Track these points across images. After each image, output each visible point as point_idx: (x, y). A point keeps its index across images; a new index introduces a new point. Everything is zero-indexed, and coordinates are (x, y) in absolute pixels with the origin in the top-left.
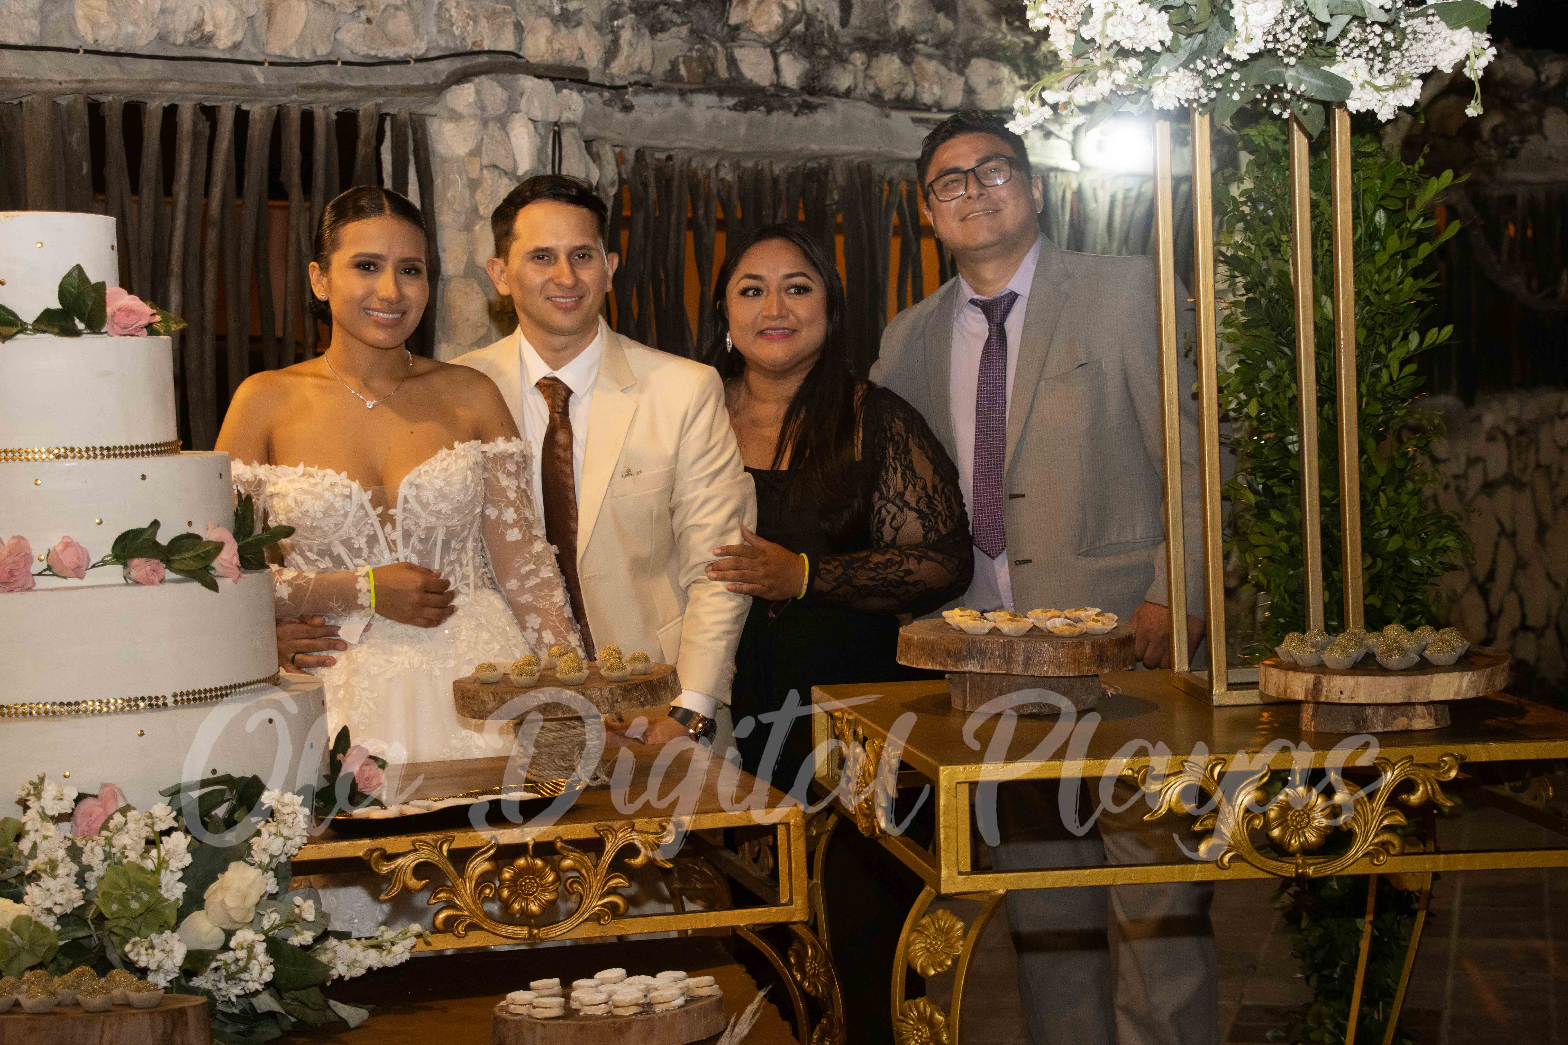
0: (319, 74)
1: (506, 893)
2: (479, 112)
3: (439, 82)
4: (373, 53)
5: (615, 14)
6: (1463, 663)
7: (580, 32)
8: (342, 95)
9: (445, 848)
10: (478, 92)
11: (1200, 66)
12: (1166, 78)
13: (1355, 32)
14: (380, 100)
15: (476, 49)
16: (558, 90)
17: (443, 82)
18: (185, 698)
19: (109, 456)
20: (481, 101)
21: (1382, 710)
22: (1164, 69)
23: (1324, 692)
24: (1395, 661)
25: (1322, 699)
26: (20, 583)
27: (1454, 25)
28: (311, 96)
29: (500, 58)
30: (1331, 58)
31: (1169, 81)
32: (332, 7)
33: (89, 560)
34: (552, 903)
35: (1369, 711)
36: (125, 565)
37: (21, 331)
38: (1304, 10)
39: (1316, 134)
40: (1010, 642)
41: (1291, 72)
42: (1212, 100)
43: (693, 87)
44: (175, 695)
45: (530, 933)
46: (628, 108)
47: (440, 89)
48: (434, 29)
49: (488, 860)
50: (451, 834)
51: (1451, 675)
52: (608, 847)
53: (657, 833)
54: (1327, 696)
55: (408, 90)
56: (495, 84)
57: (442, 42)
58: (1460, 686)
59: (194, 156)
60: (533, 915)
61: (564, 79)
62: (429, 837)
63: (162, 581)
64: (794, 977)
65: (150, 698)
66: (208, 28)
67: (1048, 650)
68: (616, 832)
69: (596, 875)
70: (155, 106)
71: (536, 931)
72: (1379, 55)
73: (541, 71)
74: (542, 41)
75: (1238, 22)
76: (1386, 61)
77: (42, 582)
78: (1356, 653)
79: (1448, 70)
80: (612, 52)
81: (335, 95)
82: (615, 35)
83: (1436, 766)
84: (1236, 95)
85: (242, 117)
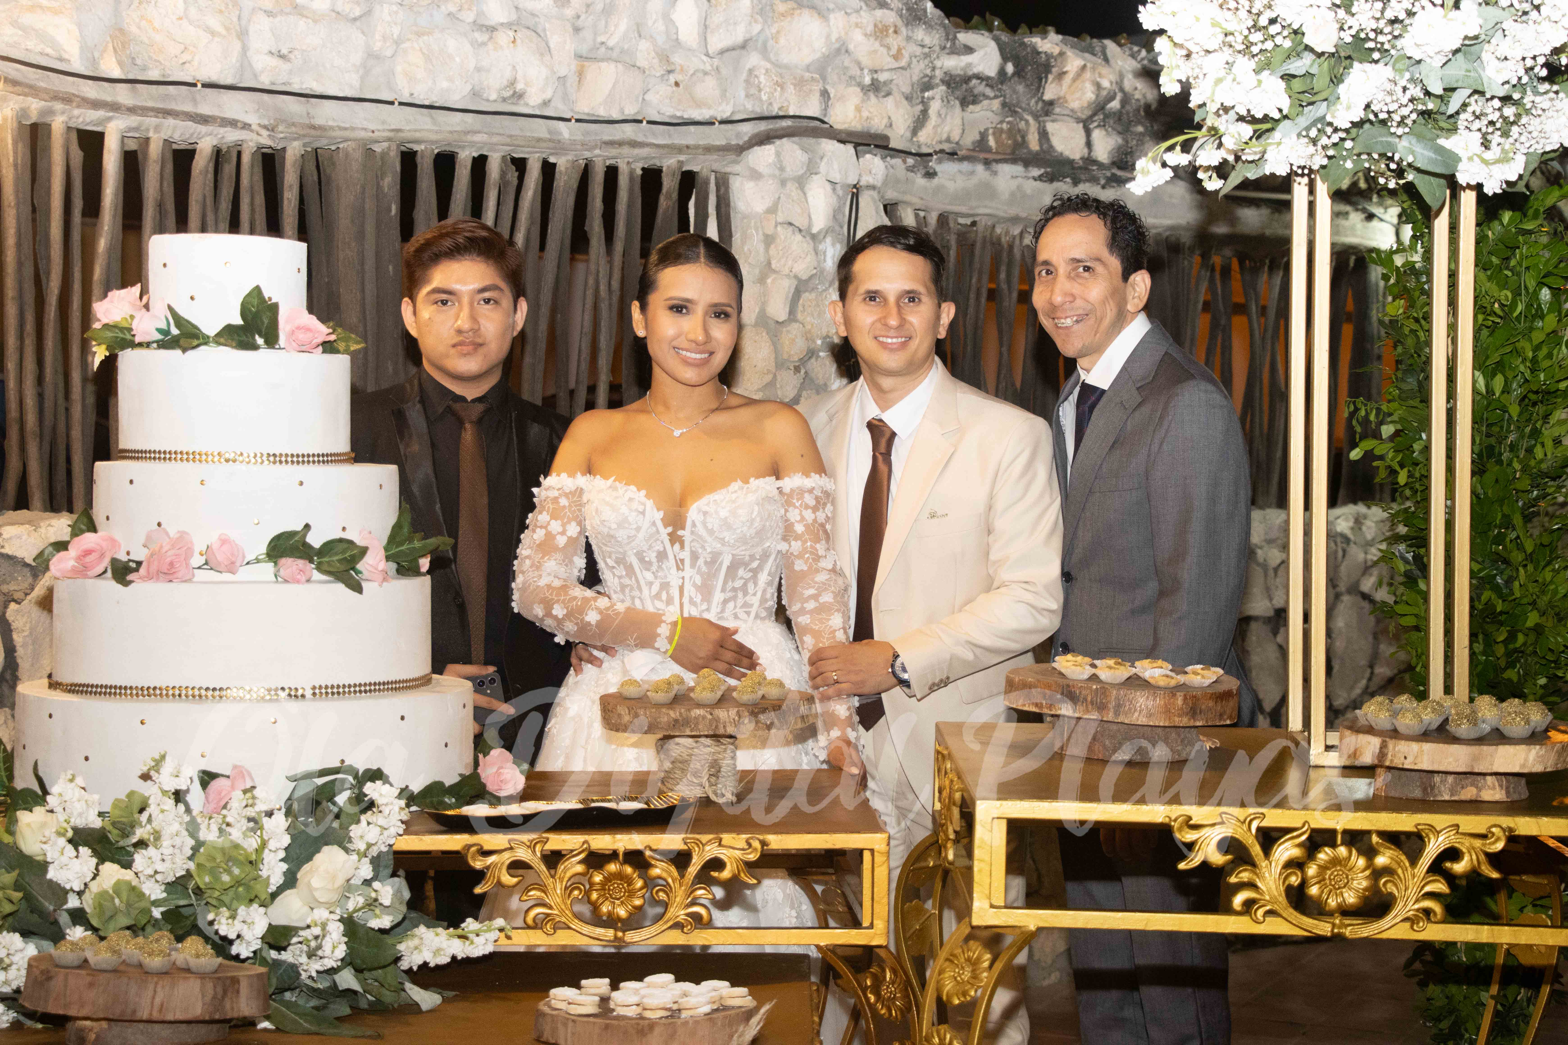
0: (623, 132)
1: (594, 896)
2: (777, 172)
3: (741, 143)
4: (679, 114)
5: (927, 87)
6: (1534, 737)
7: (890, 102)
8: (644, 152)
9: (538, 848)
10: (778, 154)
11: (1313, 133)
12: (1279, 144)
13: (1475, 106)
14: (682, 158)
15: (781, 113)
16: (859, 154)
17: (745, 143)
18: (323, 691)
19: (275, 463)
20: (780, 161)
21: (1450, 779)
22: (1277, 135)
23: (1389, 757)
24: (1468, 730)
25: (1387, 763)
26: (179, 575)
28: (613, 152)
29: (805, 123)
30: (1450, 131)
31: (1281, 147)
32: (642, 70)
33: (244, 557)
34: (639, 908)
35: (1435, 778)
36: (276, 563)
37: (206, 344)
39: (1435, 205)
41: (1402, 143)
42: (1323, 167)
43: (999, 157)
44: (314, 688)
45: (616, 937)
46: (930, 174)
47: (741, 149)
48: (742, 94)
49: (580, 862)
50: (545, 835)
51: (1517, 747)
52: (695, 859)
53: (743, 849)
54: (1392, 761)
55: (711, 149)
56: (796, 147)
57: (749, 106)
58: (1526, 760)
60: (619, 919)
61: (869, 145)
62: (526, 837)
63: (308, 581)
64: (867, 999)
65: (290, 689)
66: (520, 86)
67: (1146, 700)
68: (703, 845)
69: (681, 885)
70: (465, 156)
71: (620, 934)
72: (1498, 129)
73: (843, 136)
74: (850, 108)
75: (1347, 89)
76: (1506, 135)
77: (200, 575)
78: (1431, 721)
80: (920, 121)
81: (637, 152)
82: (925, 105)
83: (1484, 837)
84: (1349, 165)
85: (548, 169)
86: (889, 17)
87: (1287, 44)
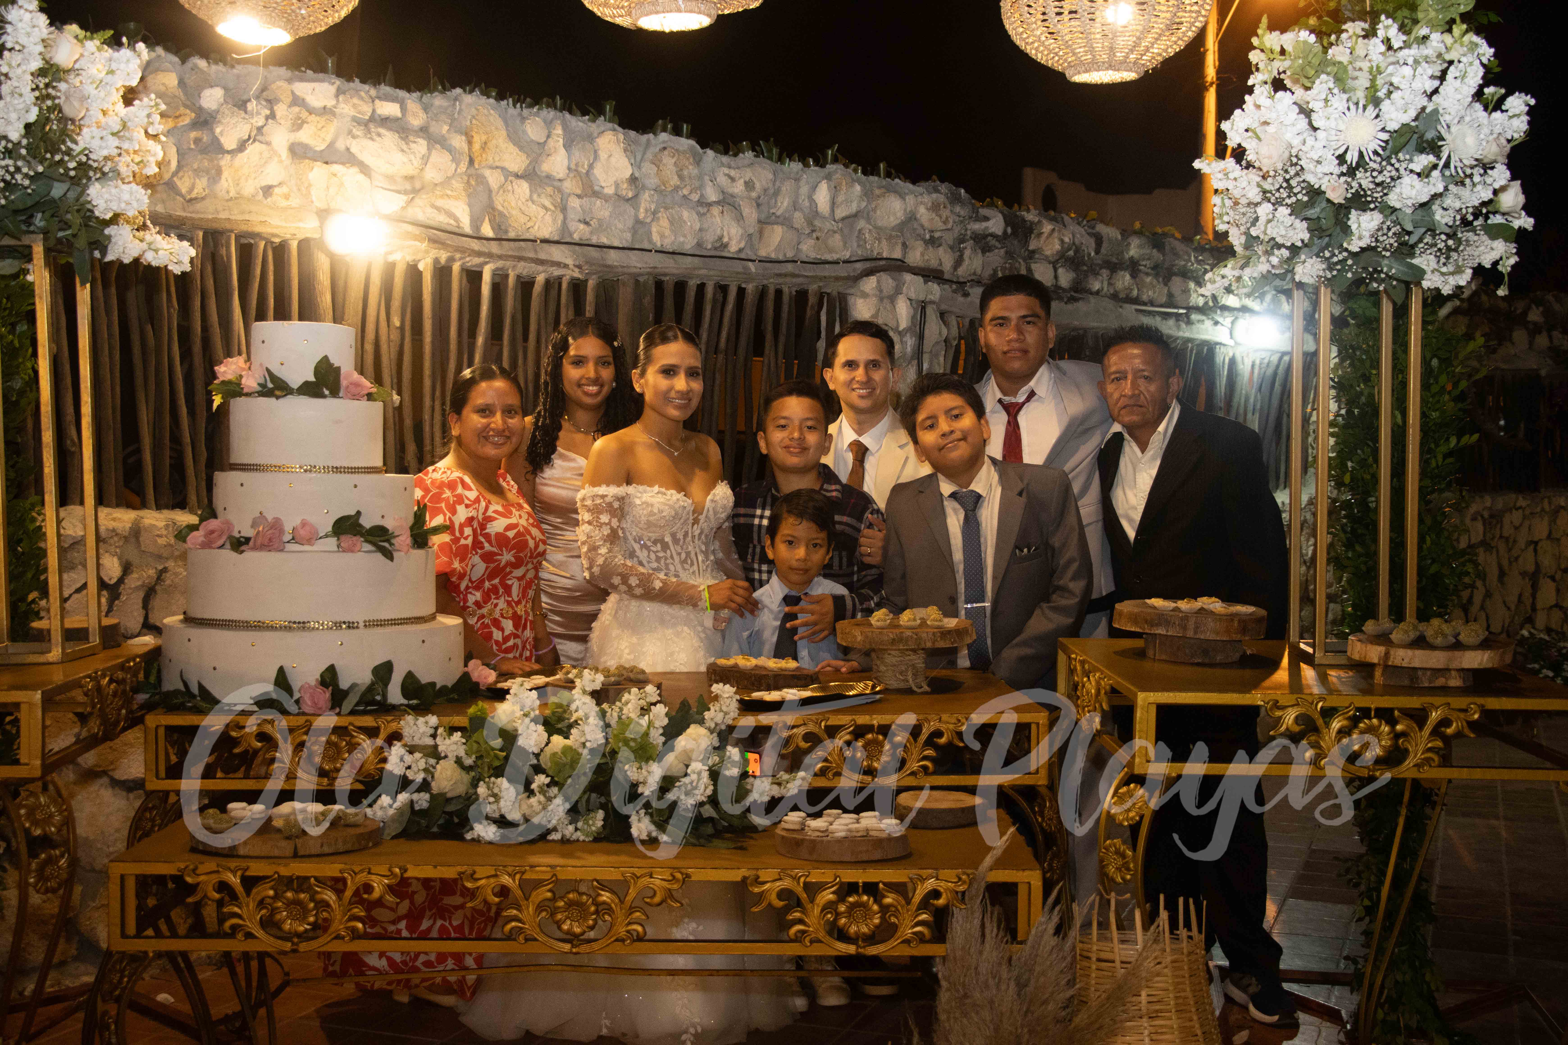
0: (787, 268)
2: (878, 293)
3: (856, 275)
4: (819, 257)
5: (962, 241)
6: (1484, 645)
7: (941, 249)
8: (800, 281)
9: (822, 724)
10: (878, 282)
11: (1327, 254)
12: (1304, 262)
13: (1428, 239)
14: (821, 284)
15: (879, 257)
16: (926, 282)
17: (858, 275)
20: (880, 287)
21: (1429, 673)
22: (1303, 257)
23: (1391, 659)
24: (1439, 641)
25: (1390, 664)
27: (1493, 237)
28: (781, 280)
29: (893, 263)
30: (1412, 255)
31: (1306, 264)
32: (797, 230)
35: (1420, 673)
38: (1397, 222)
39: (1399, 302)
40: (1186, 617)
41: (1386, 262)
42: (1333, 277)
46: (966, 295)
47: (856, 279)
48: (855, 245)
49: (848, 733)
51: (1476, 652)
52: (925, 730)
53: (954, 724)
54: (1393, 662)
55: (837, 279)
56: (889, 277)
57: (859, 253)
58: (1482, 660)
59: (712, 313)
61: (929, 276)
64: (1037, 819)
66: (725, 240)
67: (1211, 624)
68: (929, 721)
70: (693, 283)
72: (1444, 254)
73: (916, 271)
74: (918, 254)
75: (1354, 227)
76: (1448, 258)
78: (1413, 635)
79: (1488, 266)
80: (959, 262)
81: (794, 280)
82: (961, 252)
83: (1465, 711)
84: (1349, 275)
85: (741, 291)
86: (942, 198)
87: (1306, 199)
